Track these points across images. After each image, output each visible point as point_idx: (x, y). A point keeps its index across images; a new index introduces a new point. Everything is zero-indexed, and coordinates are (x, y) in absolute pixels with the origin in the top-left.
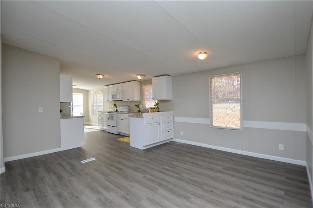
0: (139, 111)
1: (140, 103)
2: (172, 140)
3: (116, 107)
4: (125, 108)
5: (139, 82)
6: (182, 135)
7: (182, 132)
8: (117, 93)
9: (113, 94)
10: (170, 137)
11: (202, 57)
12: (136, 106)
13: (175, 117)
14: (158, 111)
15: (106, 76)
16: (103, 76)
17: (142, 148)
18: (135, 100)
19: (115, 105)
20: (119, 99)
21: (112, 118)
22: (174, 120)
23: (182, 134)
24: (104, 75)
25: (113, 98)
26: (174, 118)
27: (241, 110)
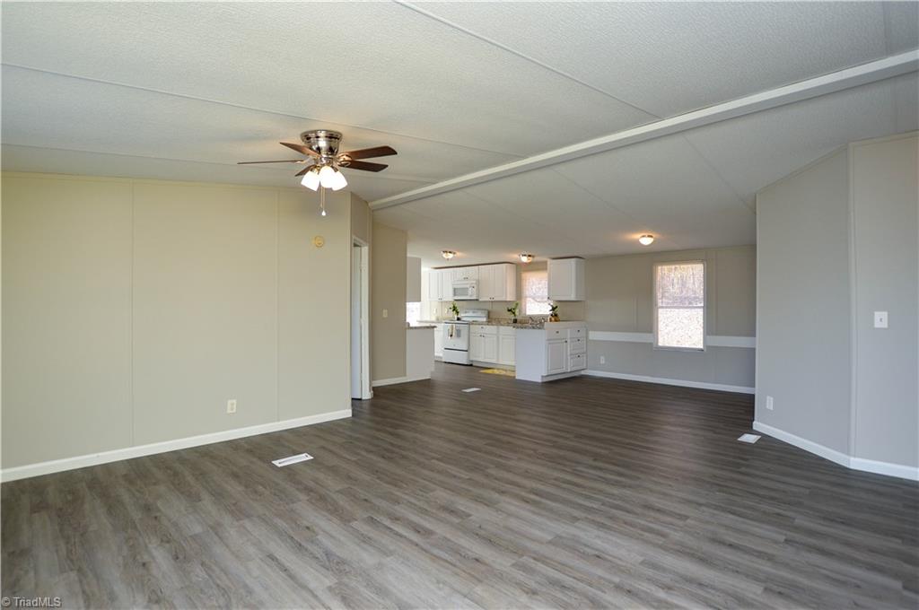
0: (515, 321)
1: (517, 304)
2: (583, 373)
3: (457, 313)
4: (479, 314)
5: (515, 265)
7: (602, 358)
8: (468, 286)
9: (456, 287)
10: (578, 368)
11: (646, 241)
12: (509, 310)
13: (590, 332)
15: (458, 254)
16: (454, 254)
17: (539, 380)
18: (508, 300)
19: (455, 309)
20: (471, 296)
21: (459, 335)
22: (587, 337)
23: (602, 362)
25: (455, 295)
26: (587, 333)
27: (704, 328)
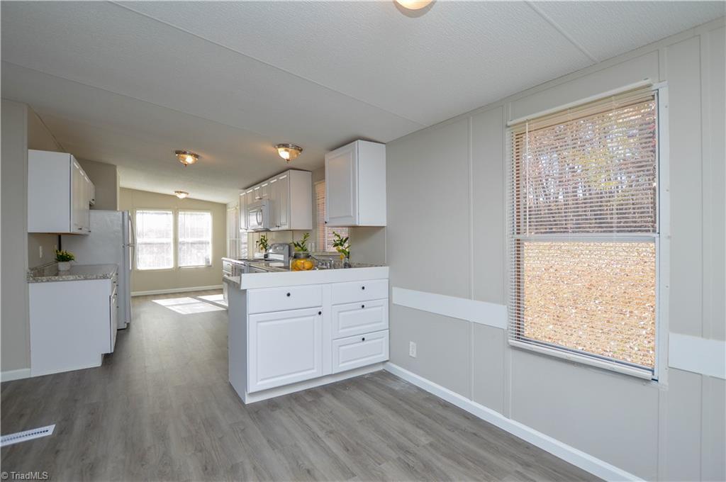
1: (306, 236)
2: (385, 368)
3: (266, 248)
5: (310, 173)
6: (414, 355)
7: (412, 343)
8: (257, 210)
10: (380, 359)
12: (296, 246)
13: (395, 290)
14: (348, 266)
15: (206, 157)
16: (196, 156)
19: (263, 244)
22: (390, 298)
23: (413, 353)
24: (199, 154)
26: (390, 290)
